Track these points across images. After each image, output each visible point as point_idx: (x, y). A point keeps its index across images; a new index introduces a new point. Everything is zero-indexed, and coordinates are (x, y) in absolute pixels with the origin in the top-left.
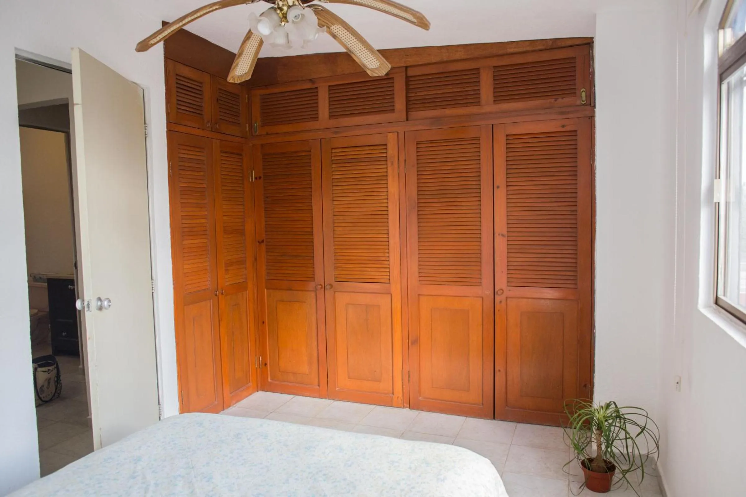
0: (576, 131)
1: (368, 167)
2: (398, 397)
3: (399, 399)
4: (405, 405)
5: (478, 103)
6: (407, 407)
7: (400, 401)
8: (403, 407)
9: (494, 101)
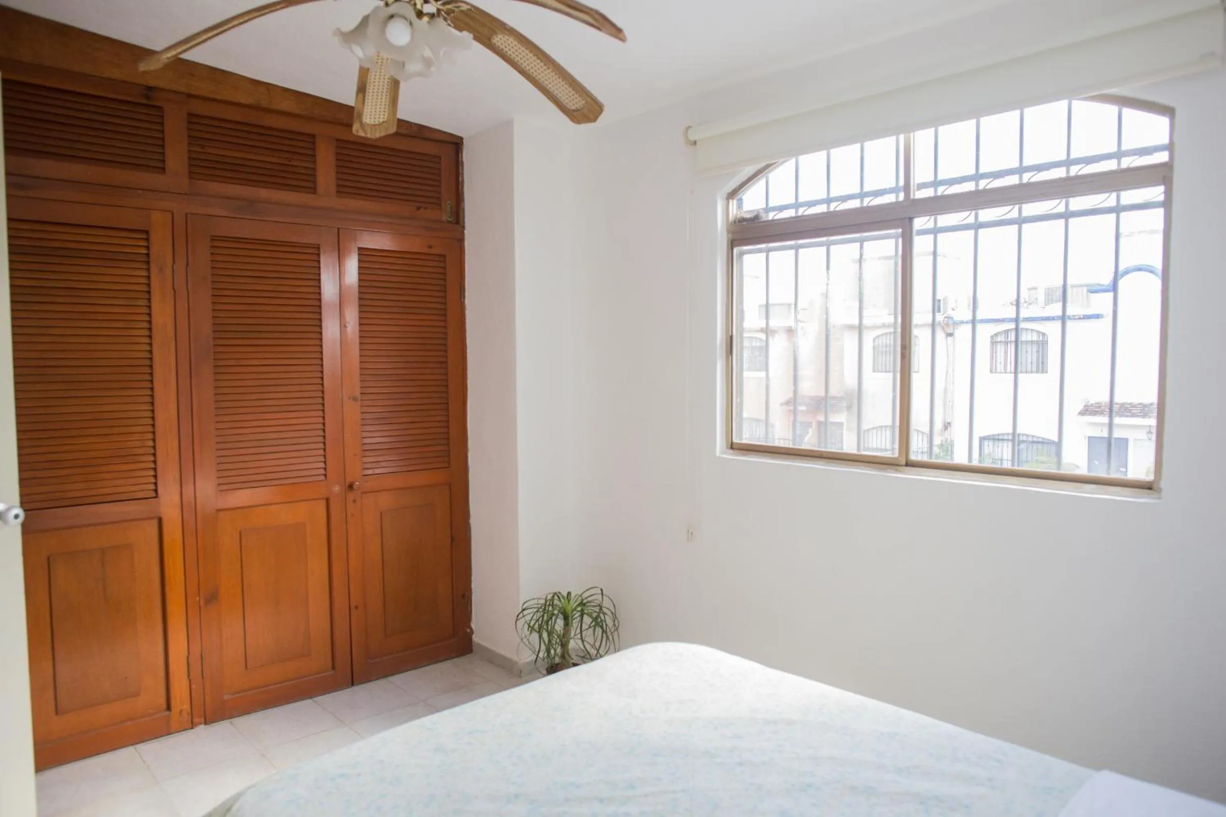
0: (444, 256)
1: (103, 271)
2: (181, 712)
3: (185, 714)
4: (196, 720)
5: (313, 190)
6: (201, 724)
7: (186, 717)
8: (193, 725)
9: (338, 192)
